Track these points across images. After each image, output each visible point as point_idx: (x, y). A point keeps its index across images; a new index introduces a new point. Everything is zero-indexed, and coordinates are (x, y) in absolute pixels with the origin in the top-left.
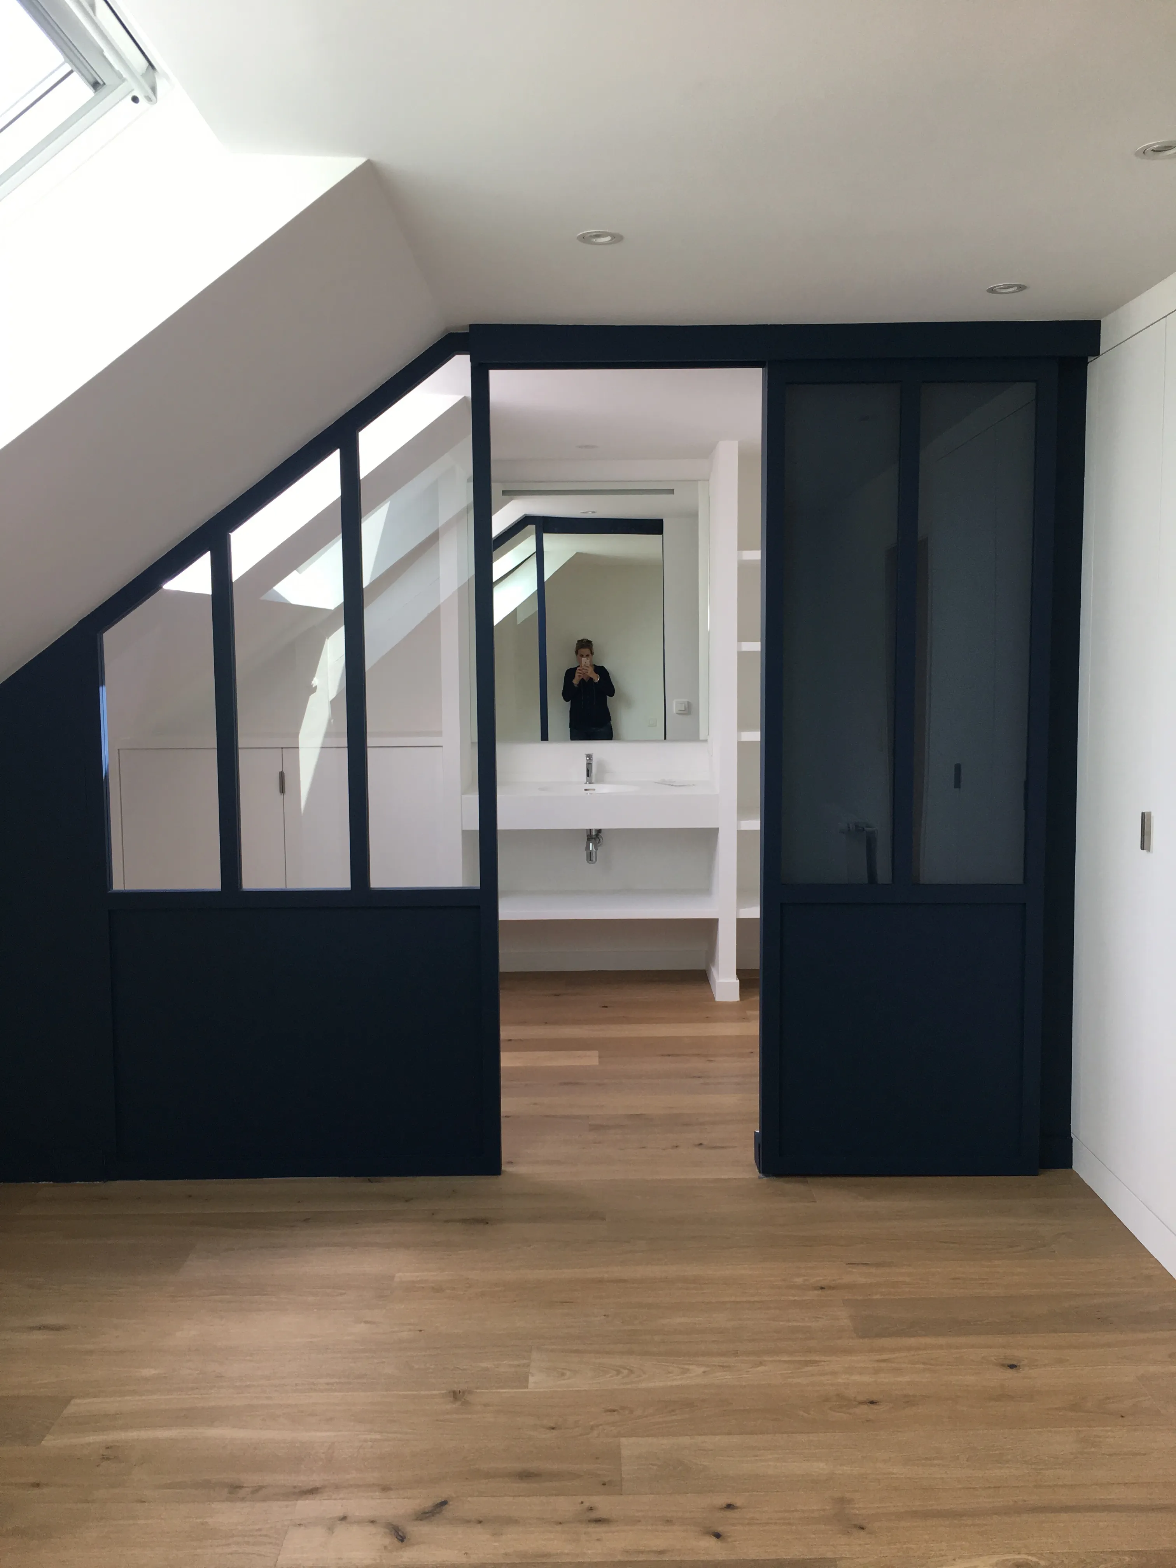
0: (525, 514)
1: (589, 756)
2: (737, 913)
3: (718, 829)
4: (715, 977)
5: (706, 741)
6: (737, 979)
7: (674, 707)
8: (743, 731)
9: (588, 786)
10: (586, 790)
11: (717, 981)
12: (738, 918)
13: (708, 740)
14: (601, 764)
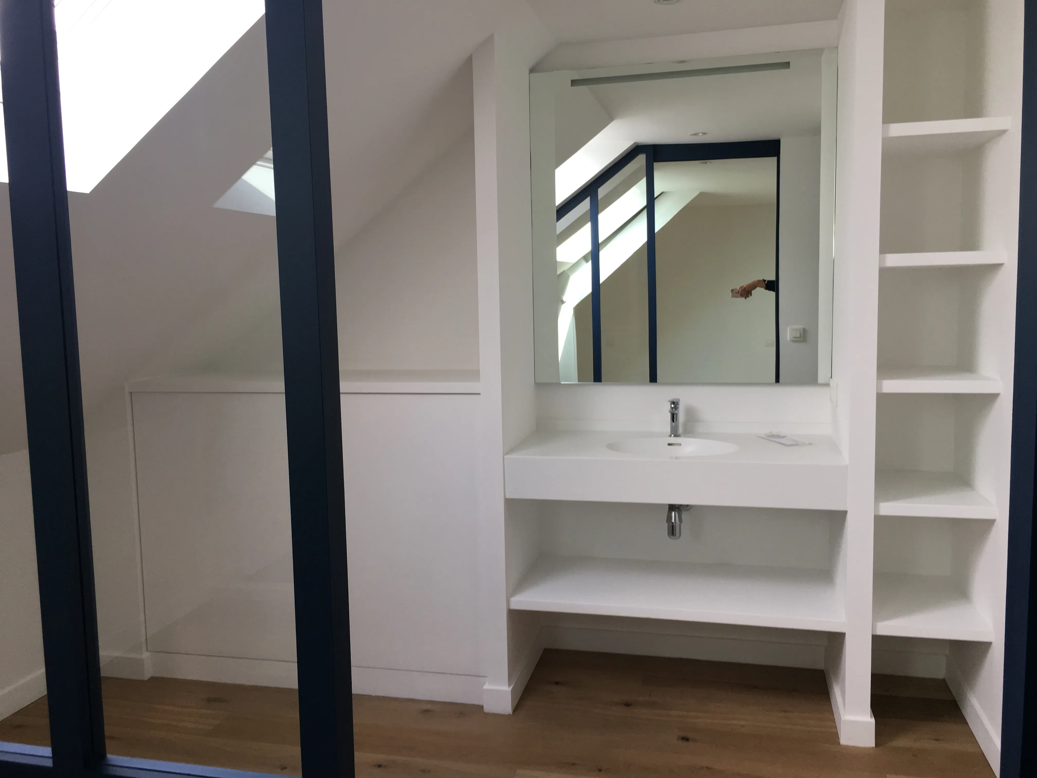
0: (635, 143)
1: (675, 404)
2: (874, 627)
3: (845, 513)
4: (841, 712)
5: (827, 385)
6: (871, 717)
7: (787, 334)
8: (885, 379)
9: (673, 440)
10: (669, 444)
11: (843, 718)
12: (874, 634)
13: (831, 384)
14: (691, 412)
